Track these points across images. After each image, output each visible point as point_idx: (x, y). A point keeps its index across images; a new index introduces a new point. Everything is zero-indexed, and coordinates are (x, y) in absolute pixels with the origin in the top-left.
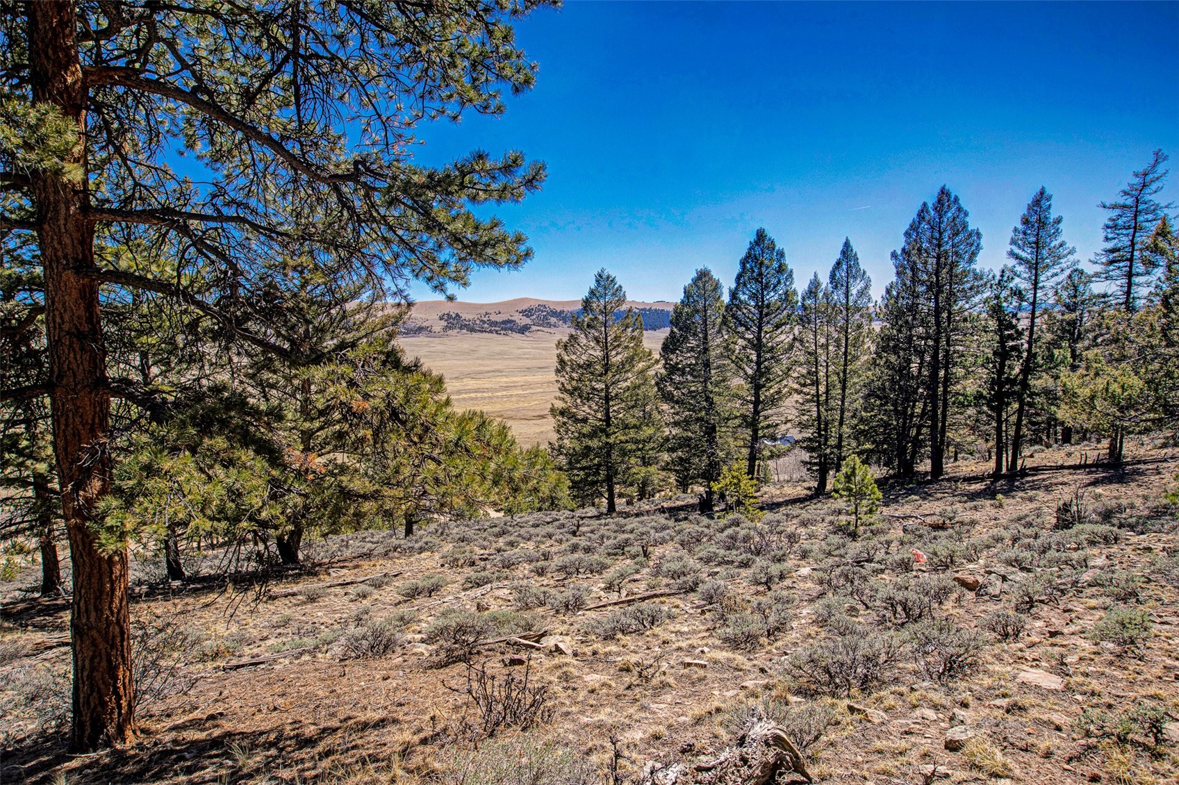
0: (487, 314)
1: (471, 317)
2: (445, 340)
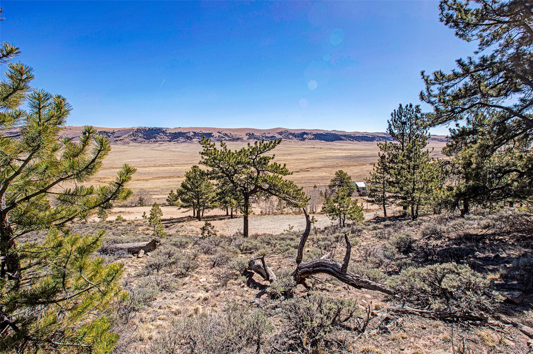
0: (264, 133)
1: (258, 135)
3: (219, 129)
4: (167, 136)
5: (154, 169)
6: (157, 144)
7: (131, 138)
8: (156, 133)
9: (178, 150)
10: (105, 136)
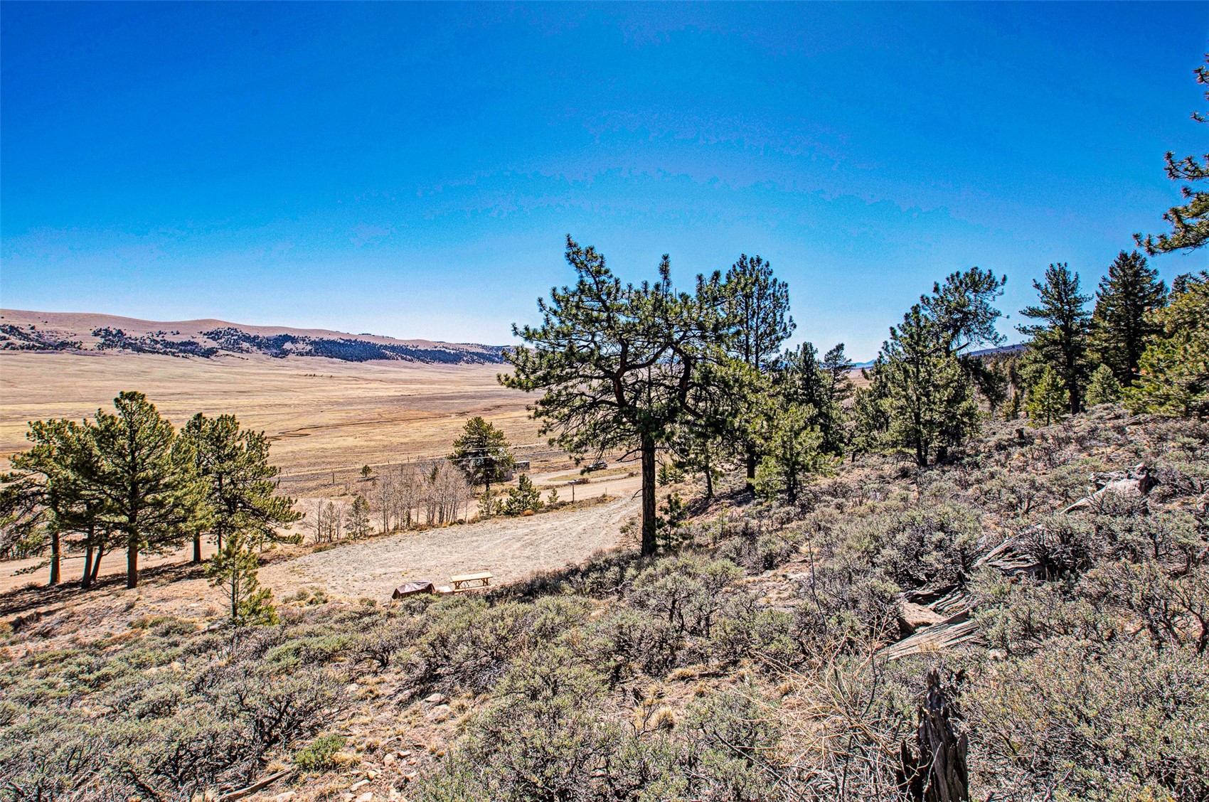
0: (160, 333)
1: (139, 335)
2: (102, 359)
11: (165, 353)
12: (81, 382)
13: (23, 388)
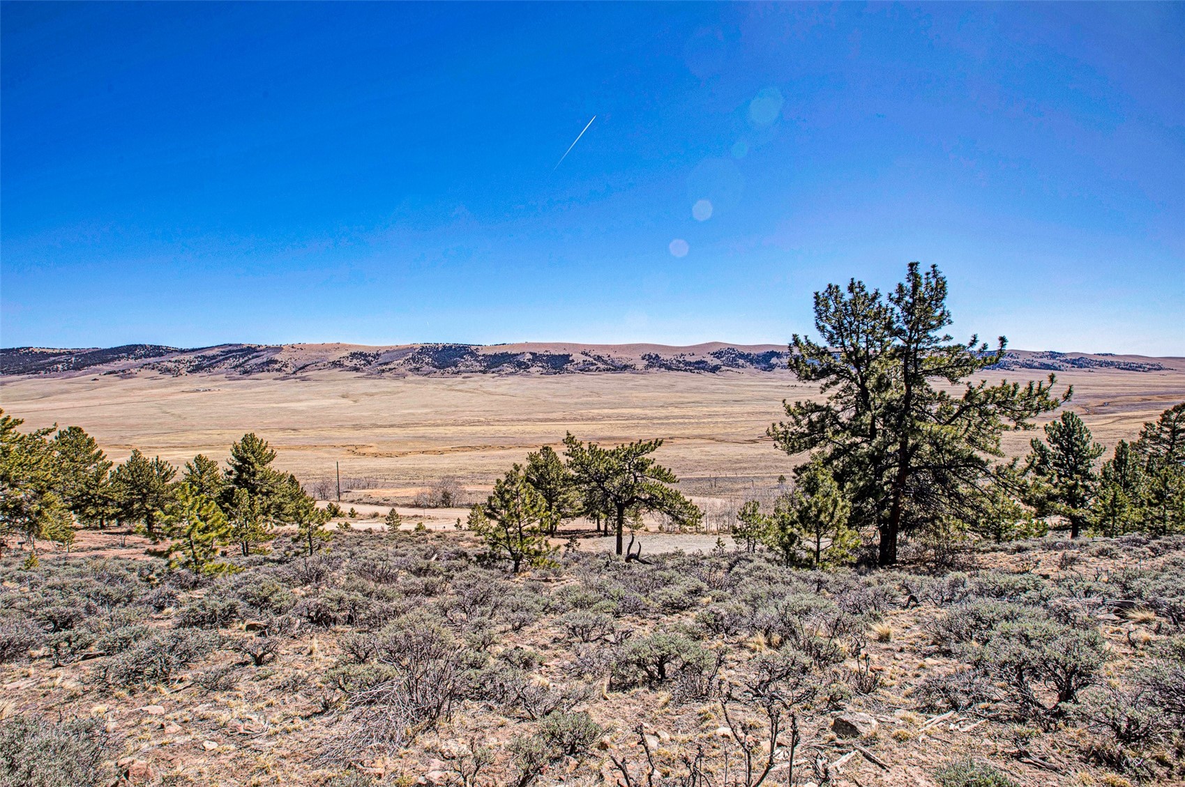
0: (682, 355)
1: (668, 358)
2: (646, 376)
3: (584, 345)
4: (478, 361)
5: (453, 429)
6: (459, 378)
7: (410, 366)
8: (456, 356)
9: (499, 390)
10: (363, 362)
11: (686, 370)
12: (635, 393)
13: (604, 398)
